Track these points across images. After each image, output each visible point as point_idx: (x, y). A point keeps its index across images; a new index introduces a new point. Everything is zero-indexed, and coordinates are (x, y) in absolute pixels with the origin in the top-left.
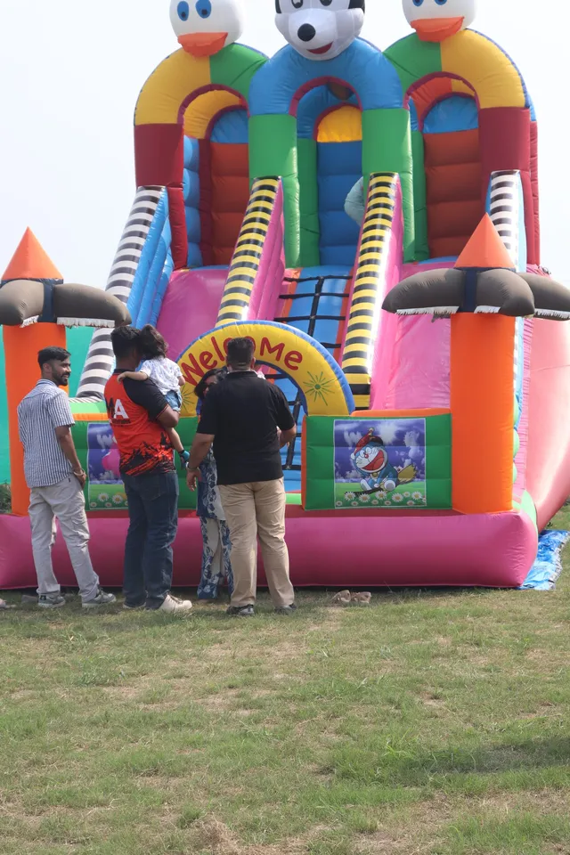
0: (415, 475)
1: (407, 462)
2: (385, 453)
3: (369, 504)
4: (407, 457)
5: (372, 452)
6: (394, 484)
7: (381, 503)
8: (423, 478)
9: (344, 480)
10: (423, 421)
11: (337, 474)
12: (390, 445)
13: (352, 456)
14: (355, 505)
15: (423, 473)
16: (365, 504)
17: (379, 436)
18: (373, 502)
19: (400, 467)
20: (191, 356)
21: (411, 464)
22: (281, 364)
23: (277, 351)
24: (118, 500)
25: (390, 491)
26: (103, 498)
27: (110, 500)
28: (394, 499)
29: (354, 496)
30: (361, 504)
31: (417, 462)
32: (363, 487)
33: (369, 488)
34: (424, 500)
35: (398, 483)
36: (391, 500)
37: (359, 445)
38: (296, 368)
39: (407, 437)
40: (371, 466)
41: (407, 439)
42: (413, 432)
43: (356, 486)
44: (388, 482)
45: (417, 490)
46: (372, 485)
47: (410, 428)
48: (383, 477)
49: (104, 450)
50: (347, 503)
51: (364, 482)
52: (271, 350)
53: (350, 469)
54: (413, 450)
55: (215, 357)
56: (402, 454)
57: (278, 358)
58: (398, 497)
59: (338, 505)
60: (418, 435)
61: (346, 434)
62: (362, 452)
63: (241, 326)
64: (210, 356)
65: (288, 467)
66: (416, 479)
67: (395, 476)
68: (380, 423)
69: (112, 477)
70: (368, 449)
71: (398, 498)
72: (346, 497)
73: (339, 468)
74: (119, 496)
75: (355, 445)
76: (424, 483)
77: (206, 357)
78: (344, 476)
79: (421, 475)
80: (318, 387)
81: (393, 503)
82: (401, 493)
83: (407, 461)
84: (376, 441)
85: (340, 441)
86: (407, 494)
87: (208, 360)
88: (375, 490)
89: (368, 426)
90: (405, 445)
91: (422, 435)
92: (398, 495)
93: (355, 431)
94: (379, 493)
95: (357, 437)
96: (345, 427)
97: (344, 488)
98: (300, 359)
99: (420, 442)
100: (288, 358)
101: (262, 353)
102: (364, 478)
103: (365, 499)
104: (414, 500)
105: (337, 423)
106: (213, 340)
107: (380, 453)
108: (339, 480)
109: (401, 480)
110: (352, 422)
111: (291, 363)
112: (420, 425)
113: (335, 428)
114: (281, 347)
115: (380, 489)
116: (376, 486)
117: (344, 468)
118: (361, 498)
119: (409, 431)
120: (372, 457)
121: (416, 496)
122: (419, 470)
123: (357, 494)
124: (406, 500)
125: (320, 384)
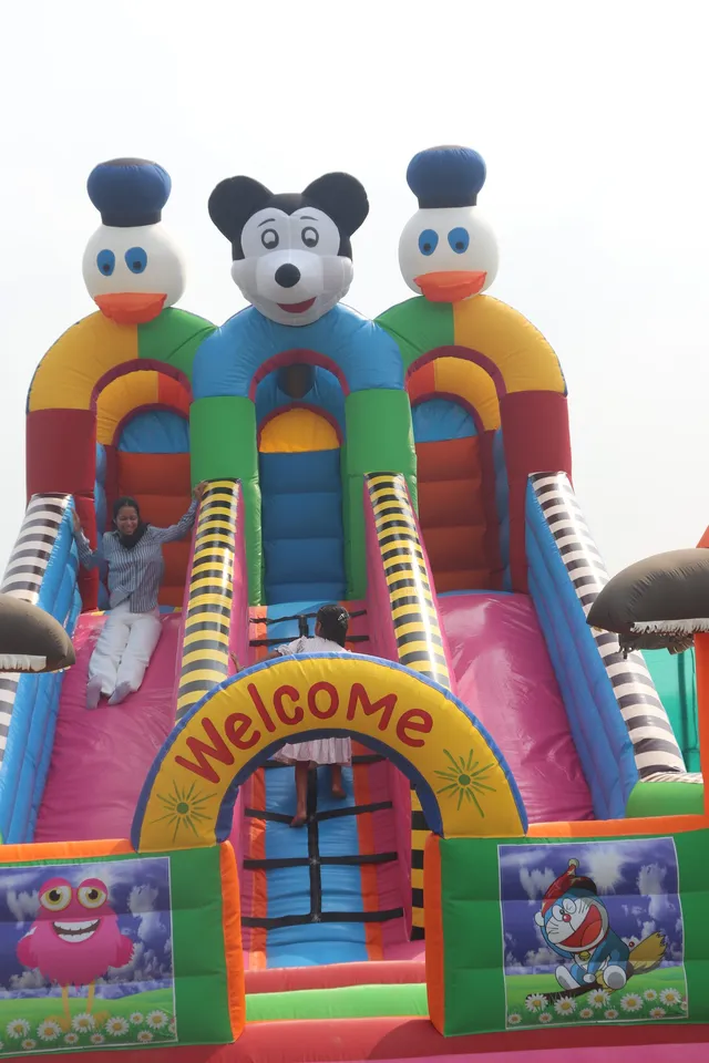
0: (664, 953)
1: (648, 927)
2: (602, 910)
3: (574, 1017)
4: (645, 917)
5: (578, 909)
6: (623, 974)
7: (599, 1014)
8: (678, 960)
9: (522, 969)
10: (670, 842)
11: (510, 957)
12: (609, 893)
13: (539, 918)
14: (546, 1022)
15: (678, 949)
16: (568, 1018)
17: (590, 875)
18: (582, 1014)
19: (634, 939)
20: (207, 723)
21: (657, 930)
22: (389, 737)
23: (381, 711)
24: (49, 1032)
25: (615, 988)
26: (18, 1030)
27: (33, 1034)
28: (624, 1006)
29: (545, 1001)
30: (557, 1018)
31: (666, 925)
32: (560, 981)
33: (574, 985)
34: (685, 1008)
35: (630, 972)
36: (618, 1008)
37: (551, 895)
38: (420, 743)
39: (642, 876)
40: (577, 939)
41: (643, 879)
42: (654, 867)
43: (548, 982)
44: (611, 970)
45: (667, 985)
46: (579, 980)
47: (647, 858)
48: (601, 959)
49: (20, 925)
50: (530, 1018)
51: (562, 971)
52: (369, 709)
53: (536, 946)
54: (656, 903)
55: (257, 724)
56: (636, 911)
57: (383, 725)
58: (631, 1001)
59: (513, 1023)
60: (664, 871)
61: (524, 874)
62: (556, 909)
63: (307, 661)
64: (247, 721)
65: (316, 918)
66: (665, 963)
67: (624, 956)
68: (587, 848)
69: (39, 979)
70: (567, 902)
71: (631, 1003)
72: (529, 1005)
73: (514, 944)
74: (51, 1025)
75: (540, 896)
76: (681, 968)
77: (238, 724)
78: (523, 960)
79: (676, 954)
80: (465, 780)
81: (623, 1015)
82: (639, 991)
83: (646, 924)
84: (585, 886)
85: (513, 889)
86: (650, 994)
87: (243, 730)
88: (585, 988)
89: (567, 856)
90: (638, 892)
91: (672, 871)
92: (633, 996)
93: (540, 867)
94: (594, 993)
95: (547, 879)
96: (522, 859)
97: (524, 985)
98: (428, 725)
99: (669, 885)
100: (404, 723)
101: (350, 715)
102: (562, 962)
103: (565, 1007)
104: (664, 1007)
105: (505, 852)
106: (252, 689)
107: (593, 909)
108: (512, 968)
109: (636, 964)
110: (532, 849)
111: (410, 733)
112: (664, 849)
113: (502, 862)
114: (390, 701)
115: (595, 986)
116: (588, 979)
117: (523, 945)
118: (558, 1005)
119: (647, 863)
120: (577, 920)
121: (670, 998)
122: (672, 942)
123: (552, 998)
124: (648, 1005)
125: (469, 774)
